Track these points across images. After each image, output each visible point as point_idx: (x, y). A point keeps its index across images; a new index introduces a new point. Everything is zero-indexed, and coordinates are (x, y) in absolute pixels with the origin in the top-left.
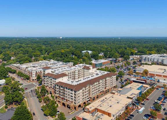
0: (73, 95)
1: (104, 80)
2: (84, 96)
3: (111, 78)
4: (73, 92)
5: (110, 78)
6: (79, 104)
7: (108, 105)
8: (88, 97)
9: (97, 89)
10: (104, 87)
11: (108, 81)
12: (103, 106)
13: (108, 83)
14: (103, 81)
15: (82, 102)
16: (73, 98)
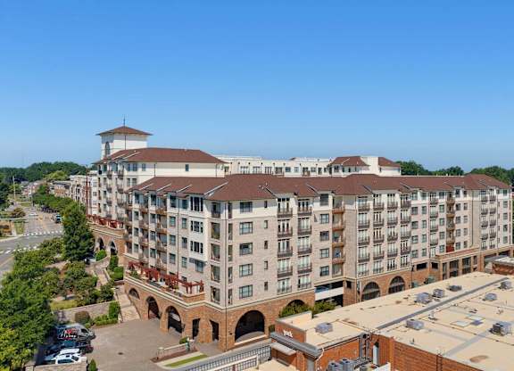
0: (205, 238)
1: (443, 201)
2: (289, 254)
3: (484, 201)
4: (206, 215)
5: (479, 198)
6: (241, 305)
7: (477, 323)
8: (329, 279)
9: (392, 239)
10: (443, 242)
11: (467, 213)
12: (428, 324)
13: (467, 225)
14: (434, 204)
15: (272, 294)
16: (205, 256)
